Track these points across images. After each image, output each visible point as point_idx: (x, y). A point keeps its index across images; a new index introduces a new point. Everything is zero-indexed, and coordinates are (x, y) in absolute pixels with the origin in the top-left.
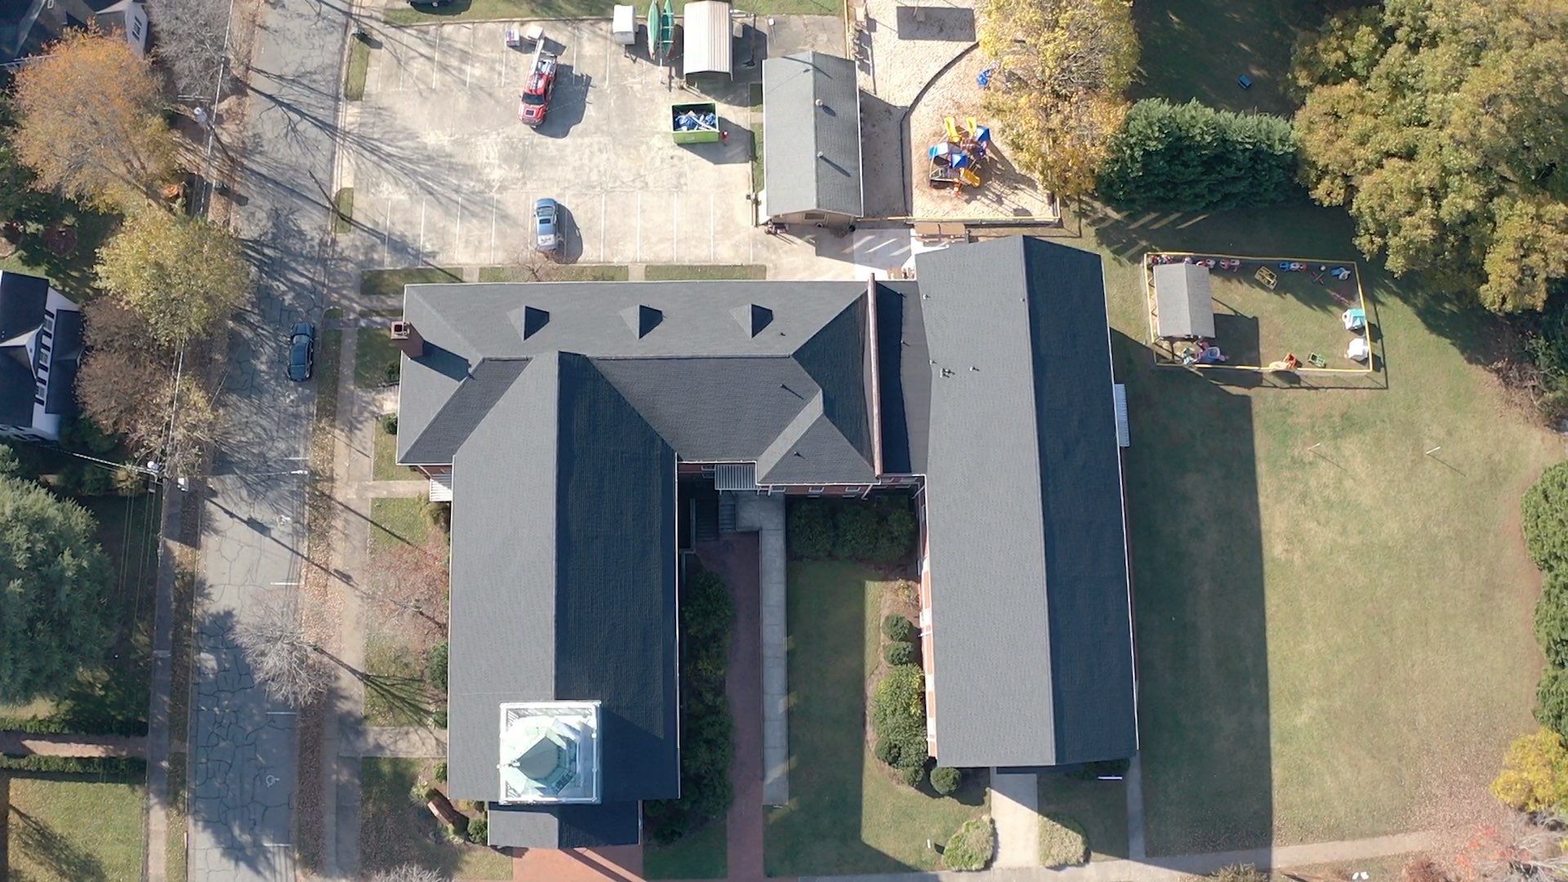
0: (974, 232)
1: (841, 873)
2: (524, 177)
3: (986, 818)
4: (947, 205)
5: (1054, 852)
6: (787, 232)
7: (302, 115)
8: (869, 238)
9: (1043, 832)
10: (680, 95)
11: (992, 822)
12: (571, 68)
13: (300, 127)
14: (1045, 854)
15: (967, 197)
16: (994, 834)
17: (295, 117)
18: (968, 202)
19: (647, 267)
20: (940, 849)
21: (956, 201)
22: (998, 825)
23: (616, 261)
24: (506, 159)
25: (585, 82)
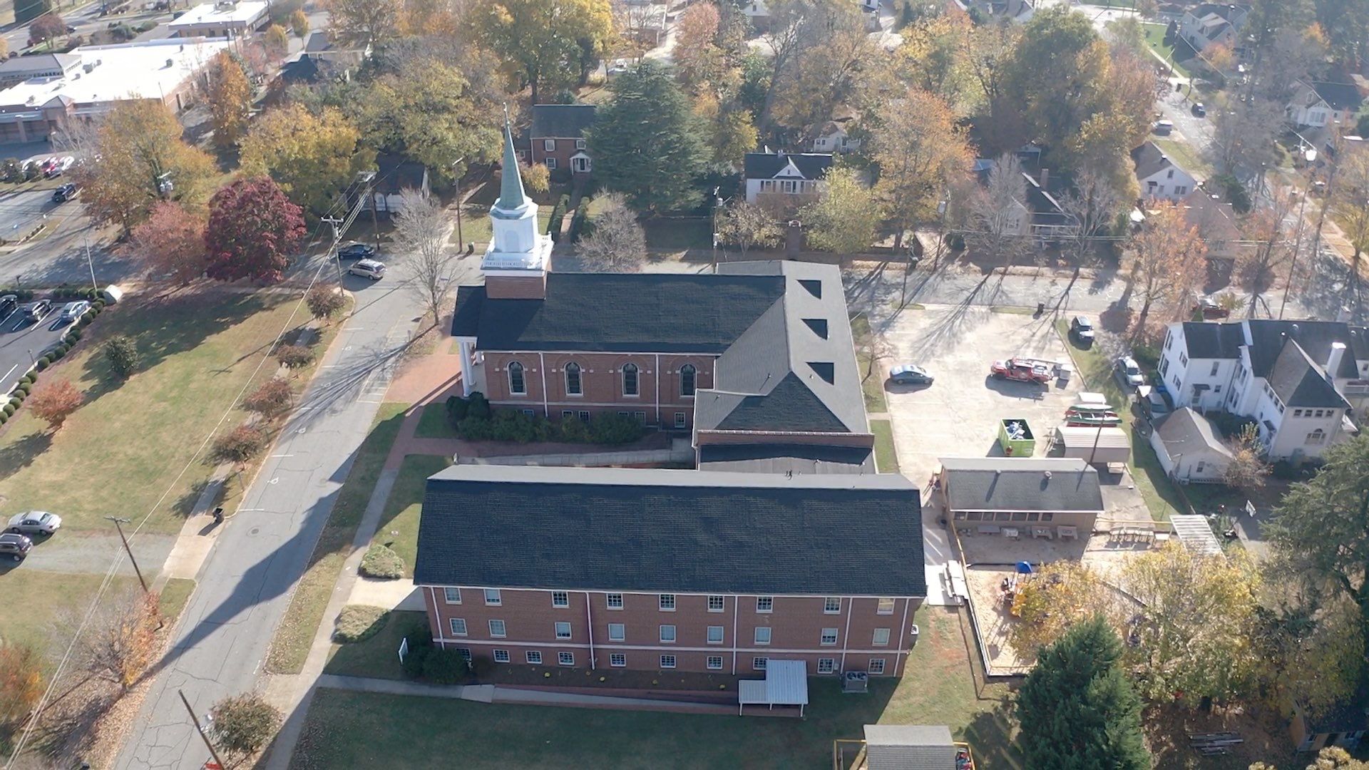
0: (963, 611)
1: (393, 491)
2: (949, 371)
3: (401, 573)
4: (986, 593)
5: (353, 613)
6: (934, 490)
7: (975, 293)
8: (940, 540)
9: (375, 608)
10: (1043, 441)
11: (397, 578)
12: (1047, 391)
13: (965, 292)
14: (357, 609)
15: (1000, 609)
16: (387, 578)
17: (972, 290)
18: (994, 609)
19: (888, 421)
20: (388, 545)
21: (992, 601)
22: (393, 582)
23: (890, 408)
24: (962, 363)
25: (1037, 397)
